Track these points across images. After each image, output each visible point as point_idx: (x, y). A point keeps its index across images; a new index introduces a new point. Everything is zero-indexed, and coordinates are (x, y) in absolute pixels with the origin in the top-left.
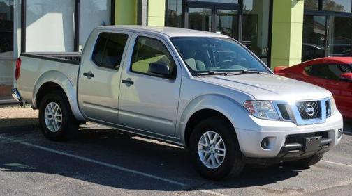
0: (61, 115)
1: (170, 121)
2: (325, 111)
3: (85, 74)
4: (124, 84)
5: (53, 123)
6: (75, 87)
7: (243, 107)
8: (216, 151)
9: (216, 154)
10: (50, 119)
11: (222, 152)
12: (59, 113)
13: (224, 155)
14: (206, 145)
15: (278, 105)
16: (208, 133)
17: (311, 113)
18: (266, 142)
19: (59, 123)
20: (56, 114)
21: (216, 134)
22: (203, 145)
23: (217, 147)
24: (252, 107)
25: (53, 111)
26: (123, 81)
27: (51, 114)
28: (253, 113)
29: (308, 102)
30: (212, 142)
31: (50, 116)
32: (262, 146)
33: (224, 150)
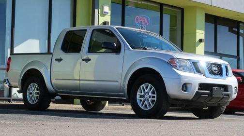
0: (39, 91)
1: (117, 81)
2: (225, 73)
3: (56, 60)
4: (84, 62)
5: (33, 98)
6: (49, 70)
7: (168, 63)
8: (150, 97)
9: (150, 99)
10: (31, 95)
11: (154, 97)
12: (37, 90)
13: (155, 99)
14: (143, 94)
15: (193, 63)
16: (143, 85)
17: (216, 71)
18: (185, 87)
19: (38, 97)
20: (35, 91)
21: (150, 85)
22: (141, 94)
23: (150, 94)
24: (174, 63)
25: (33, 89)
26: (83, 60)
27: (31, 91)
28: (175, 67)
29: (214, 64)
30: (146, 91)
31: (31, 93)
32: (183, 89)
33: (156, 95)
